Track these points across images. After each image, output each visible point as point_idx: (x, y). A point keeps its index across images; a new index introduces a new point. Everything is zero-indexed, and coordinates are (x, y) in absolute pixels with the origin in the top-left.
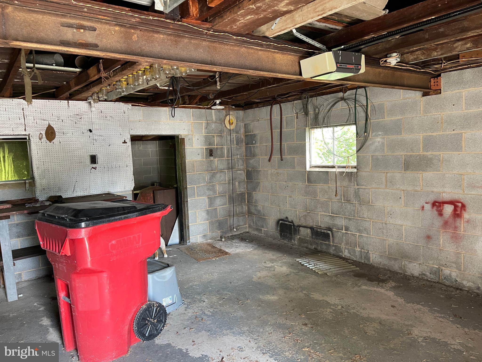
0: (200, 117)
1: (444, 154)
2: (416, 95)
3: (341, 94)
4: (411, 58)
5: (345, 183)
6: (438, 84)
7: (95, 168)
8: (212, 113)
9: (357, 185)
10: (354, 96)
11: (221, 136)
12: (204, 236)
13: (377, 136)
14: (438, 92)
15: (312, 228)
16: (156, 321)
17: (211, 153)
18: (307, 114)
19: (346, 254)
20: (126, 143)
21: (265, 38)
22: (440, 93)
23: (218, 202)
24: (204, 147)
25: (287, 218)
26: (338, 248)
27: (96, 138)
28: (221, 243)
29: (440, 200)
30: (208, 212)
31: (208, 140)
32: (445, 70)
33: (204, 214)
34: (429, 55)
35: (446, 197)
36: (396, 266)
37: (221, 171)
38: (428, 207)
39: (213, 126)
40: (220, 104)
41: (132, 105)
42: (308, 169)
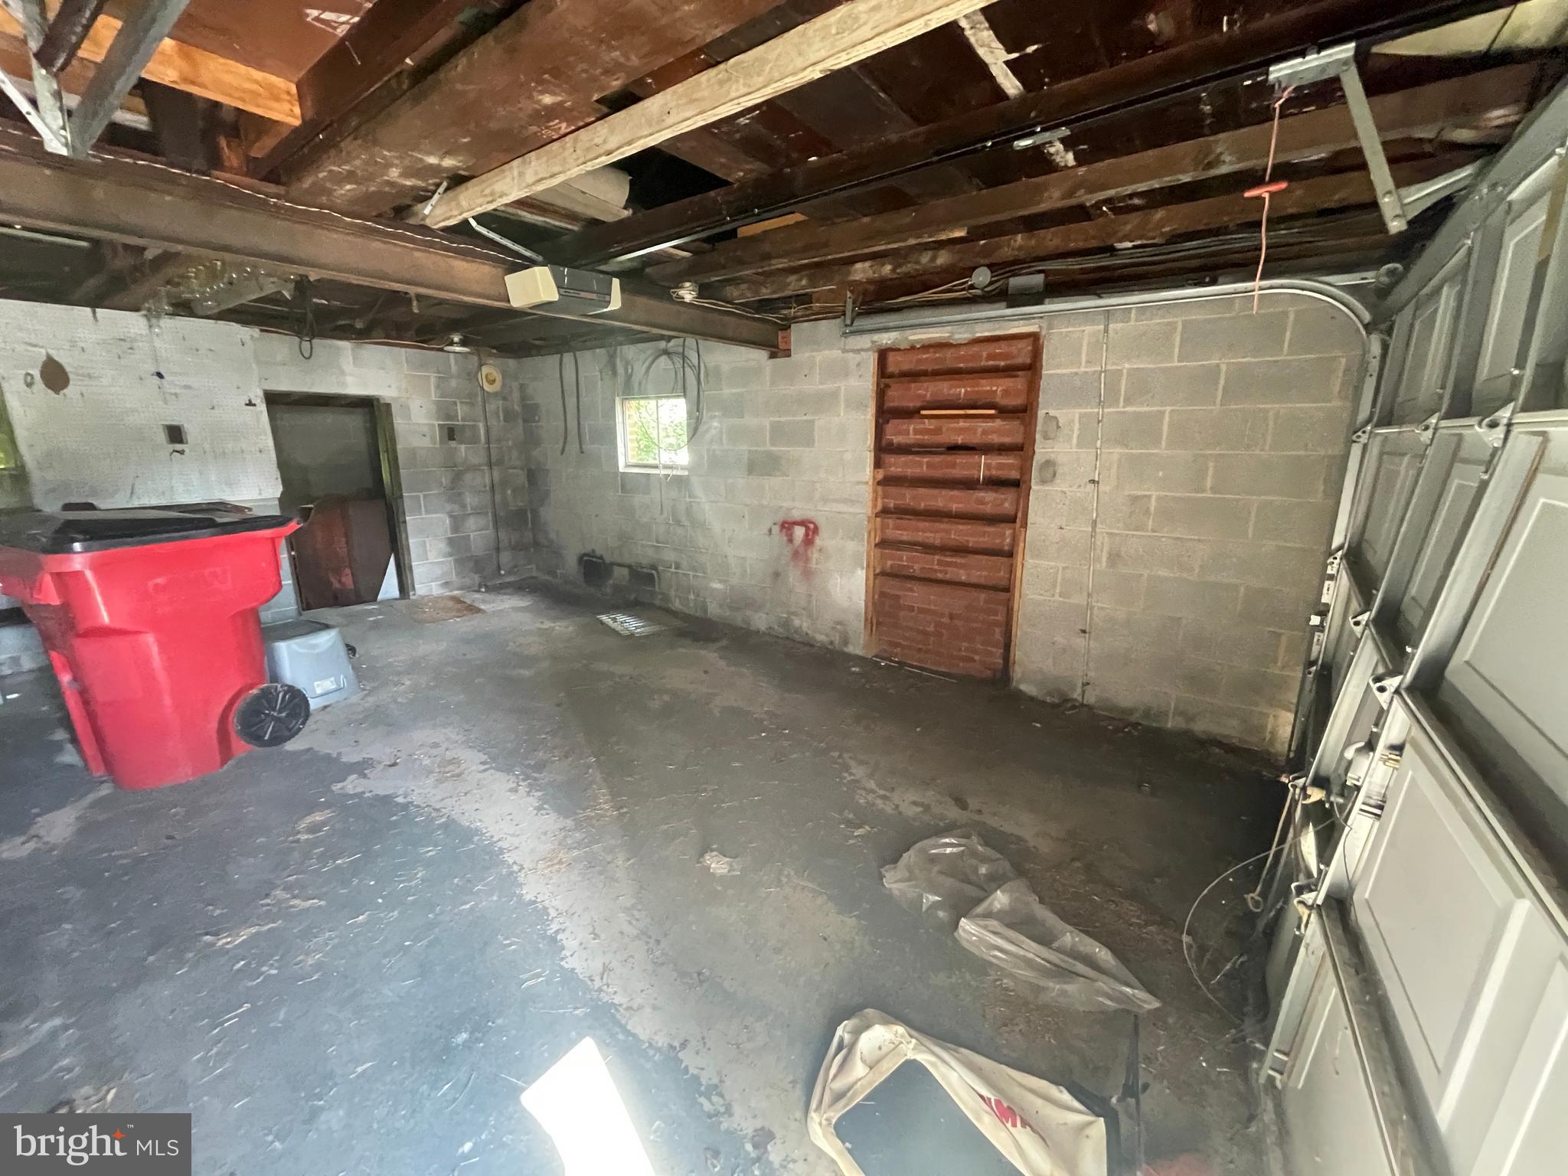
0: (423, 365)
1: (795, 451)
2: (759, 356)
3: (663, 344)
4: (736, 293)
5: (673, 494)
6: (788, 342)
7: (182, 452)
8: (449, 358)
9: (690, 497)
10: (681, 350)
11: (472, 404)
12: (446, 583)
13: (713, 417)
14: (787, 353)
15: (629, 567)
16: (284, 715)
17: (451, 433)
18: (615, 373)
19: (677, 605)
20: (254, 405)
21: (424, 229)
22: (790, 356)
23: (472, 523)
24: (436, 423)
25: (593, 551)
26: (666, 598)
27: (178, 391)
28: (477, 596)
29: (790, 520)
30: (451, 542)
31: (445, 411)
32: (795, 319)
33: (443, 546)
34: (757, 293)
35: (797, 515)
36: (738, 619)
37: (475, 468)
38: (776, 529)
39: (454, 383)
40: (463, 343)
41: (262, 331)
42: (621, 469)
